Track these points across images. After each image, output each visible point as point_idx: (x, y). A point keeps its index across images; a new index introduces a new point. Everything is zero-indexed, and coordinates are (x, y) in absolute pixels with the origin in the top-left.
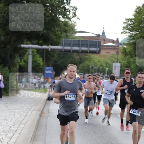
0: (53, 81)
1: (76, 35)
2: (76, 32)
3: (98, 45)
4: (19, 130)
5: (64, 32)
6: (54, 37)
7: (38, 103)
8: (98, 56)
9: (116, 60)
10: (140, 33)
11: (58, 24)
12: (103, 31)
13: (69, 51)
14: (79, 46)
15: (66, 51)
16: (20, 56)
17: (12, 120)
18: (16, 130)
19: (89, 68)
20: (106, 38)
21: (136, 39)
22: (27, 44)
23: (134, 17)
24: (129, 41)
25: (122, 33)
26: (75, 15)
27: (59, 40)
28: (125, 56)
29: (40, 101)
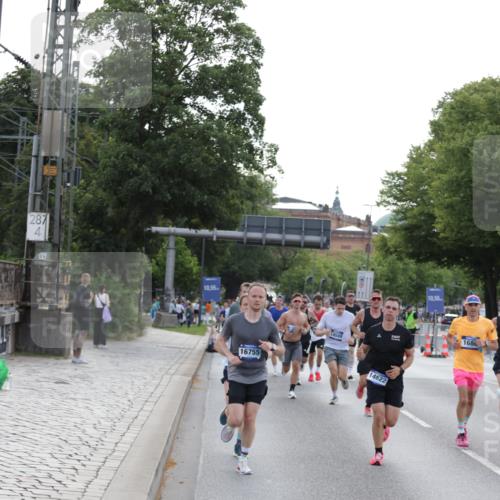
0: (220, 311)
1: (274, 207)
2: (275, 201)
3: (325, 230)
4: (142, 418)
5: (248, 199)
6: (224, 210)
7: (187, 358)
8: (325, 255)
9: (364, 266)
10: (419, 205)
11: (235, 181)
12: (337, 198)
13: (259, 242)
14: (280, 232)
15: (251, 242)
16: (147, 252)
17: (127, 394)
18: (136, 417)
19: (303, 282)
20: (344, 215)
21: (410, 218)
22: (164, 225)
23: (406, 170)
24: (394, 222)
25: (378, 204)
26: (273, 162)
27: (237, 218)
28: (385, 257)
29: (190, 354)
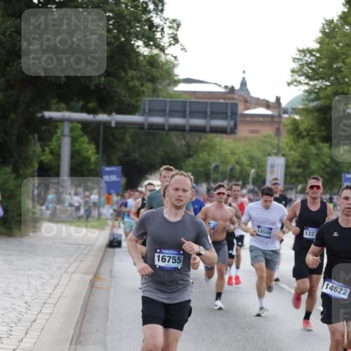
0: (121, 202)
1: (176, 89)
2: (177, 82)
3: (232, 113)
4: (41, 321)
5: (149, 80)
6: (123, 92)
7: (86, 255)
8: (232, 140)
9: (274, 151)
10: (332, 84)
11: (134, 61)
12: (244, 78)
13: (160, 128)
14: (184, 116)
15: (153, 127)
16: (40, 139)
17: (23, 295)
18: (34, 321)
19: (209, 170)
20: (251, 97)
21: (323, 98)
22: (57, 110)
23: (318, 46)
24: (306, 103)
25: (289, 84)
26: (175, 39)
27: (137, 101)
28: (296, 141)
29: (90, 250)
